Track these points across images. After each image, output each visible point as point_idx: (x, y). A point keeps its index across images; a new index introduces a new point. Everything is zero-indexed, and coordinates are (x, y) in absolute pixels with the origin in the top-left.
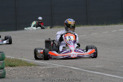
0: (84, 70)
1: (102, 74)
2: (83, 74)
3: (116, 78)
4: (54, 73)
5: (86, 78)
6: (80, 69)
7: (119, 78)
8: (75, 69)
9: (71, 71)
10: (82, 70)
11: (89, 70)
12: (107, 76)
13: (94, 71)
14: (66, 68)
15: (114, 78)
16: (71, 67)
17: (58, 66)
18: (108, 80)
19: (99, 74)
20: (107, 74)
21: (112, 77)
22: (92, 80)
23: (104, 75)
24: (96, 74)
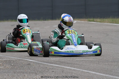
0: (41, 63)
1: (60, 66)
2: (42, 66)
3: (76, 70)
4: (13, 65)
5: (47, 70)
6: (37, 62)
7: (79, 71)
8: (32, 62)
9: (29, 63)
10: (39, 62)
11: (46, 62)
12: (66, 68)
13: (51, 63)
14: (22, 60)
15: (74, 70)
16: (27, 60)
17: (13, 58)
18: (69, 72)
19: (58, 67)
20: (65, 66)
21: (71, 69)
22: (53, 72)
23: (63, 67)
24: (54, 66)
